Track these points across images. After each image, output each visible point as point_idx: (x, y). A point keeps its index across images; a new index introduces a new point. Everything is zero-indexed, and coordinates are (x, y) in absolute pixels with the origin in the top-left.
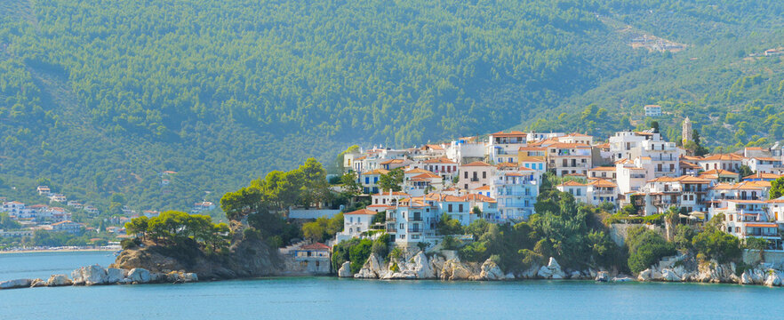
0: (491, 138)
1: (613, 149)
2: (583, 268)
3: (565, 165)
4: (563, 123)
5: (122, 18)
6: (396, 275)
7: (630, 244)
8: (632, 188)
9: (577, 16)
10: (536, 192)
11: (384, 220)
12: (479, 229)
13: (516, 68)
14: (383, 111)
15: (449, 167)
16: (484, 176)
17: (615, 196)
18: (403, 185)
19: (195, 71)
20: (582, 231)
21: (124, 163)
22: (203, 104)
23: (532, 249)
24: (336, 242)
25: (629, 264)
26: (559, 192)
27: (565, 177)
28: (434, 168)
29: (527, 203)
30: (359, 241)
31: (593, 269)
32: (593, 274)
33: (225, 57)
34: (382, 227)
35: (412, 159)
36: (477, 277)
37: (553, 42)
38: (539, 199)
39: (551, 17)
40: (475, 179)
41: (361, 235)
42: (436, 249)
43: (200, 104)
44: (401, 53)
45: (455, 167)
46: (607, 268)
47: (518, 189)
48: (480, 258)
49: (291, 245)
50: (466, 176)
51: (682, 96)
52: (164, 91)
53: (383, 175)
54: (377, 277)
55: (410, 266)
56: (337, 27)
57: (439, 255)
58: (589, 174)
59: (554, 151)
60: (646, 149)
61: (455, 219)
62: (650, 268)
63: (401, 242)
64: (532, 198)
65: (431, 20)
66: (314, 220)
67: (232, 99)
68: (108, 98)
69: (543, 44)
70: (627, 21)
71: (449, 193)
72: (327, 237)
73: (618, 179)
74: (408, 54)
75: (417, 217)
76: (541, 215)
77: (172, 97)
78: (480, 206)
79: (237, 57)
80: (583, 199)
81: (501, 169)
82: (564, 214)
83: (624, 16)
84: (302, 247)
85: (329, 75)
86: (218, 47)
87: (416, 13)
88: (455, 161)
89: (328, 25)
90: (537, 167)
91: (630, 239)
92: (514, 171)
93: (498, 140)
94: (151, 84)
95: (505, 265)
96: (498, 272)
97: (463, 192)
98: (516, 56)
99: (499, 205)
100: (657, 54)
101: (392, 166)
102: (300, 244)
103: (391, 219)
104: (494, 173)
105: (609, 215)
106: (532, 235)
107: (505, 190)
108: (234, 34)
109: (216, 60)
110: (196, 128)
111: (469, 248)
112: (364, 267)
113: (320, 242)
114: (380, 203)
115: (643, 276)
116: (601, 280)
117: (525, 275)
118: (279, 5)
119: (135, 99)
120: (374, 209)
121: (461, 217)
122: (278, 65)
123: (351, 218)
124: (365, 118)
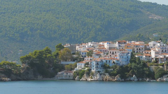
0: (117, 42)
1: (150, 46)
2: (142, 78)
3: (137, 50)
4: (131, 38)
5: (9, 8)
6: (92, 79)
7: (155, 71)
8: (155, 56)
9: (134, 9)
10: (130, 57)
11: (88, 65)
12: (115, 67)
13: (118, 23)
14: (81, 34)
15: (105, 50)
16: (116, 53)
17: (151, 58)
18: (93, 55)
19: (29, 23)
20: (142, 68)
21: (8, 48)
22: (31, 32)
23: (129, 73)
24: (75, 71)
25: (155, 77)
26: (136, 57)
27: (138, 53)
28: (101, 50)
29: (127, 60)
30: (81, 70)
31: (145, 78)
32: (145, 79)
33: (37, 19)
34: (88, 67)
35: (95, 48)
36: (114, 80)
37: (128, 16)
38: (131, 59)
39: (127, 9)
40: (113, 54)
41: (82, 69)
42: (103, 73)
43: (30, 32)
44: (86, 18)
45: (107, 50)
46: (149, 78)
47: (125, 56)
48: (115, 75)
49: (61, 71)
50: (110, 53)
51: (163, 31)
52: (20, 28)
53: (87, 52)
54: (86, 80)
55: (96, 77)
56: (69, 11)
57: (103, 74)
58: (144, 52)
59: (134, 46)
60: (159, 46)
61: (108, 65)
62: (161, 78)
63: (93, 71)
64: (129, 59)
65: (95, 9)
66: (68, 64)
67: (38, 31)
68: (5, 30)
69: (125, 17)
70: (148, 11)
71: (106, 57)
72: (72, 69)
73: (151, 54)
74: (88, 18)
75: (97, 64)
76: (131, 63)
77: (22, 30)
78: (115, 61)
79: (40, 19)
80: (143, 59)
81: (120, 51)
82: (137, 63)
83: (147, 9)
84: (65, 72)
85: (66, 24)
86: (35, 16)
87: (91, 7)
88: (107, 48)
89: (66, 10)
90: (130, 50)
91: (155, 70)
92: (124, 51)
93: (119, 43)
94: (17, 26)
95: (122, 77)
96: (120, 79)
97: (110, 57)
98: (118, 20)
99: (120, 61)
100: (156, 20)
101: (89, 50)
102: (64, 71)
103: (90, 64)
104: (118, 52)
105: (149, 63)
106: (129, 69)
107: (121, 57)
108: (40, 13)
109: (35, 20)
110: (29, 39)
111: (112, 72)
112: (83, 77)
113: (70, 70)
114: (87, 60)
115: (159, 80)
116: (148, 81)
117: (127, 80)
118: (53, 5)
119: (12, 30)
120: (85, 62)
121: (109, 64)
122: (52, 21)
123: (79, 64)
124: (76, 36)
